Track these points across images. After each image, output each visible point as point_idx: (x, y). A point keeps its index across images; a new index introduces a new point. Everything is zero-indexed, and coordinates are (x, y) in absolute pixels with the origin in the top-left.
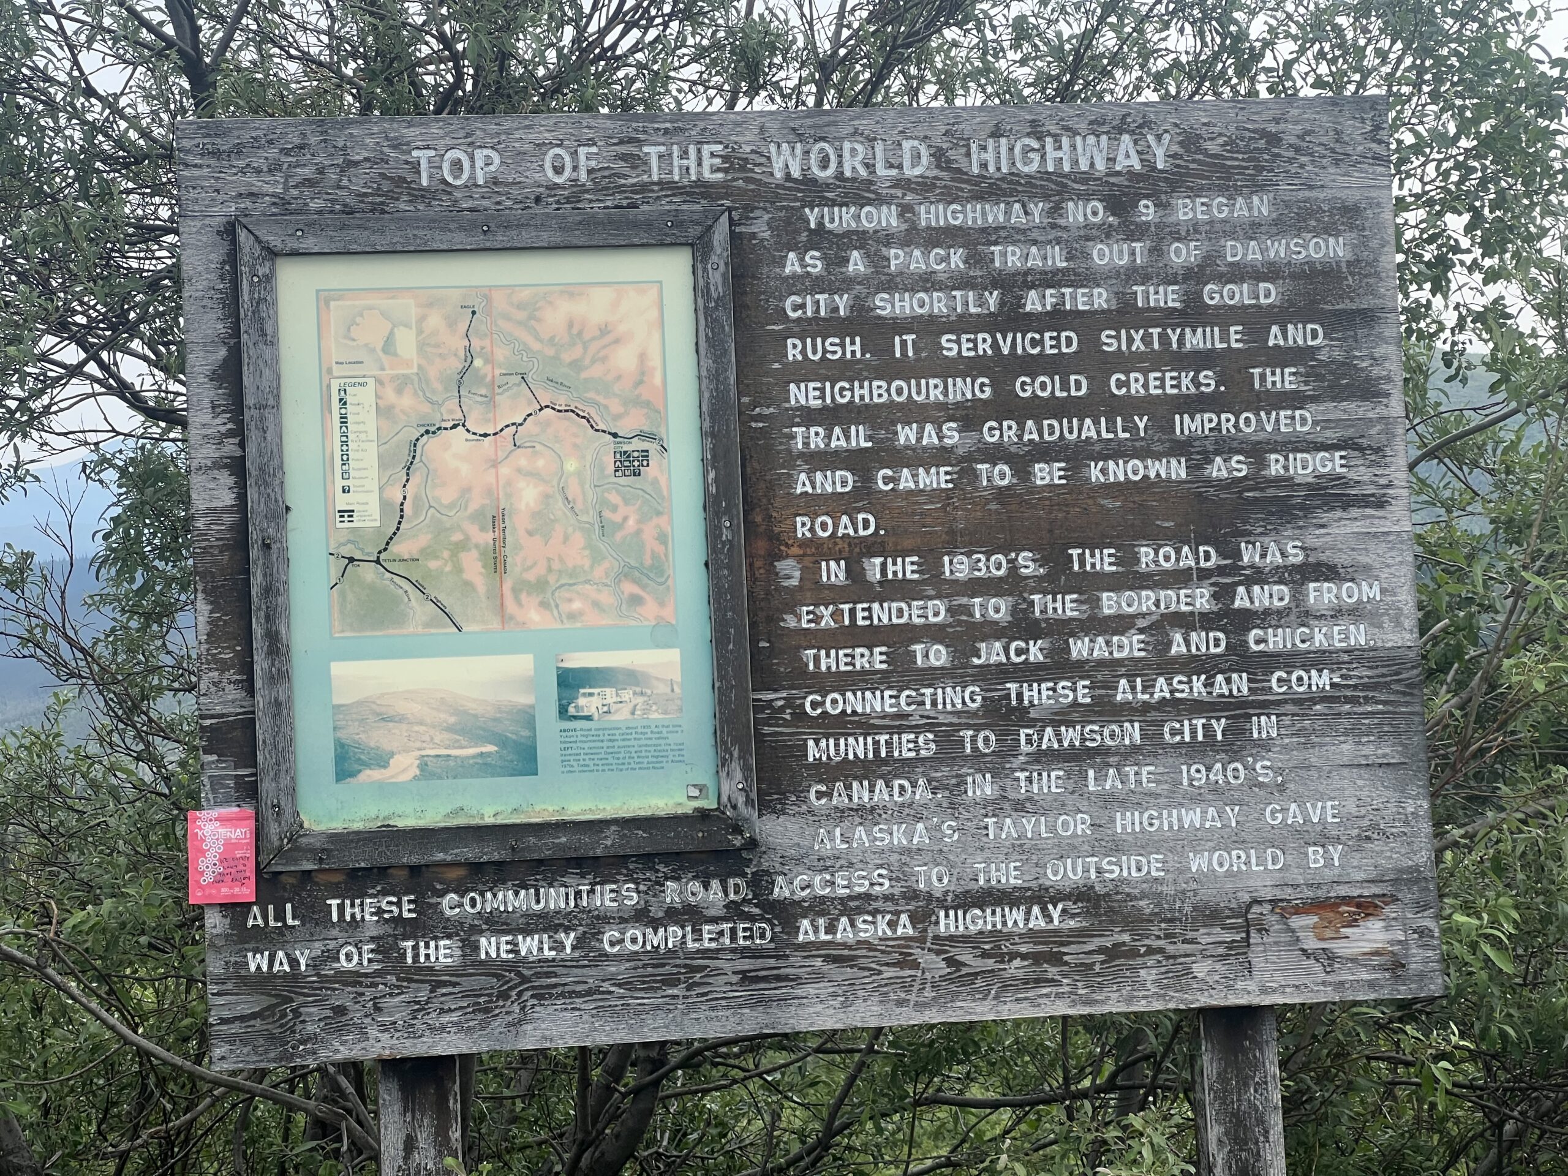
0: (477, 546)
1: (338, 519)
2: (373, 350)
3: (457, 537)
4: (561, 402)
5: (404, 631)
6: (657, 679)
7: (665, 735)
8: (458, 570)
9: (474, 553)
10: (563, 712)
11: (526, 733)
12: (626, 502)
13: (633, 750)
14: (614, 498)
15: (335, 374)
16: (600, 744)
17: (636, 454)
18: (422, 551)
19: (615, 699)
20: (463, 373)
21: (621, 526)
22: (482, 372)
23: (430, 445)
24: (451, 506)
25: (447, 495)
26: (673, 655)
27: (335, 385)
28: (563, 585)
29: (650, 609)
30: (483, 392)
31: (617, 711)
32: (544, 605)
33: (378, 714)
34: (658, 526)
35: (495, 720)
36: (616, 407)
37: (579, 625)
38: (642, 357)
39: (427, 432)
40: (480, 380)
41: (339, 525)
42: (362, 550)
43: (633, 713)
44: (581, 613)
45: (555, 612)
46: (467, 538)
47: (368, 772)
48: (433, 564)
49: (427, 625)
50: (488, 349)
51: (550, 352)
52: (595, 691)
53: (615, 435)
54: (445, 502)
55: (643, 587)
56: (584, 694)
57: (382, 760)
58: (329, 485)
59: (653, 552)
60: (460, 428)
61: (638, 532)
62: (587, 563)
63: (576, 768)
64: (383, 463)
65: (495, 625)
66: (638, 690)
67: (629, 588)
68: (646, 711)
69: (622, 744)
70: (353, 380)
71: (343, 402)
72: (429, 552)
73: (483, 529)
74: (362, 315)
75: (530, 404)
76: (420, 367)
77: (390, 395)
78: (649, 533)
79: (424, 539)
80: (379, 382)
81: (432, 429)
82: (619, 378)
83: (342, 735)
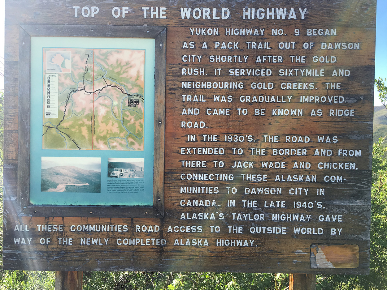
0: (86, 125)
1: (46, 115)
2: (58, 66)
3: (80, 122)
4: (113, 84)
5: (64, 149)
6: (137, 167)
7: (139, 183)
8: (80, 132)
9: (85, 127)
10: (109, 175)
11: (98, 180)
12: (131, 115)
13: (128, 187)
14: (128, 113)
15: (47, 72)
16: (119, 185)
17: (135, 101)
18: (70, 126)
19: (124, 172)
20: (85, 74)
21: (129, 122)
22: (90, 74)
23: (74, 95)
24: (79, 113)
25: (78, 110)
26: (142, 160)
27: (47, 76)
28: (111, 138)
29: (136, 146)
30: (90, 80)
31: (125, 175)
32: (105, 143)
33: (54, 172)
34: (140, 123)
35: (89, 176)
36: (130, 86)
37: (115, 150)
38: (138, 72)
39: (73, 91)
40: (90, 76)
41: (46, 117)
42: (52, 124)
43: (129, 176)
44: (116, 146)
45: (108, 146)
46: (84, 123)
47: (51, 189)
48: (73, 130)
49: (70, 147)
50: (93, 67)
51: (111, 69)
52: (119, 169)
53: (129, 95)
54: (78, 111)
55: (135, 140)
56: (115, 170)
57: (55, 186)
58: (44, 105)
59: (138, 130)
60: (83, 90)
61: (134, 124)
62: (118, 132)
63: (112, 191)
64: (60, 100)
65: (91, 149)
66: (131, 169)
67: (131, 140)
68: (133, 176)
69: (126, 185)
70: (52, 74)
71: (49, 81)
72: (72, 126)
73: (88, 120)
74: (55, 55)
75: (104, 84)
76: (72, 71)
77: (63, 79)
78: (137, 124)
79: (70, 123)
80: (60, 75)
81: (75, 90)
82: (131, 78)
83: (44, 178)
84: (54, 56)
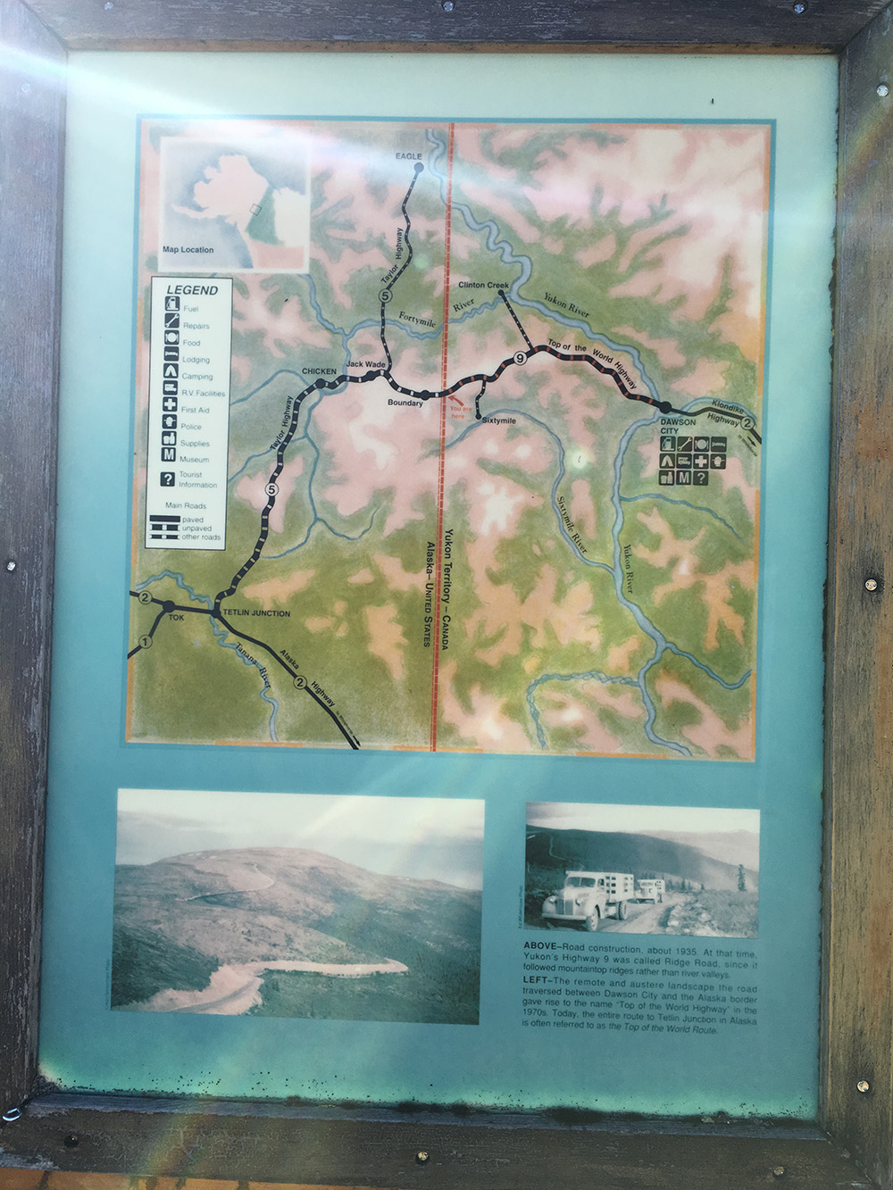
0: (396, 596)
1: (150, 532)
2: (231, 230)
3: (361, 577)
4: (570, 342)
5: (255, 742)
6: (714, 862)
7: (722, 970)
8: (360, 637)
9: (390, 610)
10: (533, 911)
11: (461, 944)
12: (678, 531)
13: (656, 990)
14: (657, 524)
15: (162, 269)
16: (599, 976)
17: (701, 444)
18: (297, 598)
19: (630, 895)
20: (392, 279)
21: (663, 575)
22: (427, 279)
23: (327, 410)
24: (356, 520)
25: (349, 500)
26: (747, 821)
27: (160, 289)
28: (548, 678)
29: (709, 732)
30: (426, 314)
31: (635, 916)
32: (512, 711)
33: (196, 889)
34: (734, 580)
35: (409, 916)
36: (670, 354)
37: (573, 752)
38: (728, 264)
39: (320, 384)
40: (422, 293)
41: (151, 543)
42: (189, 589)
43: (664, 923)
44: (579, 731)
45: (532, 727)
46: (380, 580)
47: (170, 993)
48: (315, 624)
49: (296, 733)
50: (442, 235)
51: (555, 247)
52: (597, 876)
53: (665, 407)
54: (345, 510)
55: (699, 691)
56: (576, 882)
57: (196, 972)
58: (139, 471)
59: (721, 625)
60: (381, 380)
61: (697, 589)
62: (594, 638)
63: (551, 1017)
64: (237, 436)
65: (420, 742)
66: (676, 879)
67: (672, 690)
68: (687, 922)
69: (639, 979)
70: (193, 282)
71: (172, 321)
72: (308, 601)
73: (409, 566)
74: (215, 164)
75: (510, 341)
76: (315, 264)
77: (257, 312)
78: (716, 590)
79: (300, 579)
80: (240, 287)
81: (330, 378)
82: (680, 300)
83: (129, 921)
84: (209, 172)
